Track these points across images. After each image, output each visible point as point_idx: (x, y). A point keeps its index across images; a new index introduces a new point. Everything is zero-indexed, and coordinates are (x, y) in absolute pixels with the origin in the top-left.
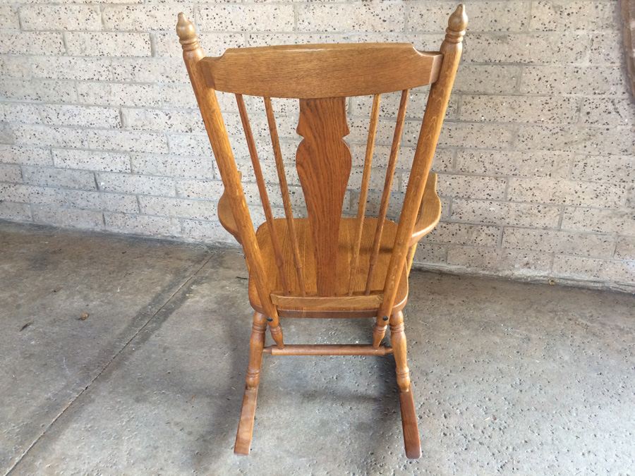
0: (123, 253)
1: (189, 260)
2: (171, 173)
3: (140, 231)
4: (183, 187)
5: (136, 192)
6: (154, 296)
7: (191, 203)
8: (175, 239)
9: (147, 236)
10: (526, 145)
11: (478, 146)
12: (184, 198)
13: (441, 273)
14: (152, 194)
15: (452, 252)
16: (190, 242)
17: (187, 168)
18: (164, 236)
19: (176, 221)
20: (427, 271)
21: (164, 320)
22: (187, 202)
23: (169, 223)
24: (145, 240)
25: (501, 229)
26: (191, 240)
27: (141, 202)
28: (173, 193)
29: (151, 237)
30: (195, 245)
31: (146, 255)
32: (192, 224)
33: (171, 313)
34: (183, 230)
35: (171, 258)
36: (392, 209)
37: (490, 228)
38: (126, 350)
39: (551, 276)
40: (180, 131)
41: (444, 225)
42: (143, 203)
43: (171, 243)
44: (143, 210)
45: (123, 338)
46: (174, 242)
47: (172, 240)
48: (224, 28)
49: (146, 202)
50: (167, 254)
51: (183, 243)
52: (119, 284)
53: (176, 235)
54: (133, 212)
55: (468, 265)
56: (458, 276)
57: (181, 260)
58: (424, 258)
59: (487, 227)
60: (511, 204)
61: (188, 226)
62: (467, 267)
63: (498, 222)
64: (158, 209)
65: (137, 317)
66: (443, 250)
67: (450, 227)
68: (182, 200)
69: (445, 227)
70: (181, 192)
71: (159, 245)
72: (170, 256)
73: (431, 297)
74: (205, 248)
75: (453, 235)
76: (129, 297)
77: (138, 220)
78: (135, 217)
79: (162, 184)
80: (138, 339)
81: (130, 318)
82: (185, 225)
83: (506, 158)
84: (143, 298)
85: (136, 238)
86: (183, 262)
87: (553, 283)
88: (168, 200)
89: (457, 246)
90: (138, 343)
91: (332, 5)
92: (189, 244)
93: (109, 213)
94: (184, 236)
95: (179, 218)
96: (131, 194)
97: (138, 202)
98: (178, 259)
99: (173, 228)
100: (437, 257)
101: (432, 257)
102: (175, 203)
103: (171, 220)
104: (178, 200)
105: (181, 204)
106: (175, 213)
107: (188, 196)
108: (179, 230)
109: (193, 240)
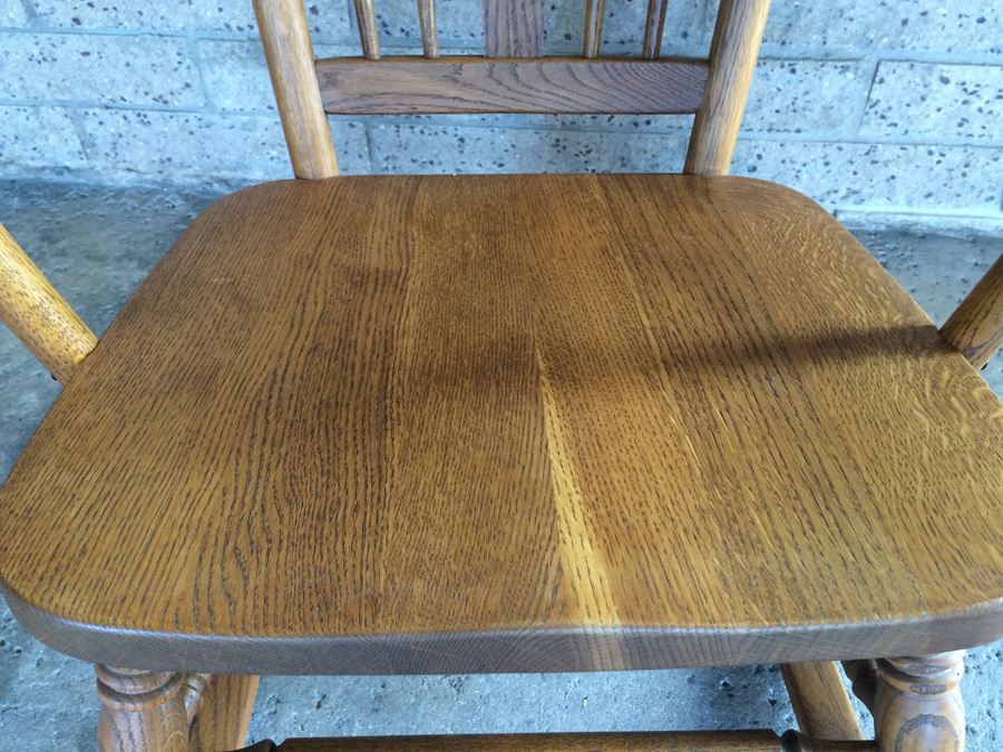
1: (128, 256)
7: (93, 48)
8: (67, 178)
12: (60, 30)
16: (124, 183)
18: (28, 169)
19: (55, 115)
20: (928, 237)
22: (75, 43)
23: (34, 123)
26: (124, 179)
30: (144, 194)
32: (114, 122)
34: (88, 144)
35: (63, 253)
43: (57, 192)
46: (66, 187)
47: (55, 178)
51: (98, 190)
53: (68, 164)
57: (101, 259)
58: (929, 195)
61: (102, 131)
68: (56, 38)
71: (16, 202)
72: (62, 244)
74: (179, 202)
82: (91, 126)
92: (119, 193)
94: (99, 164)
95: (64, 105)
98: (88, 257)
99: (53, 139)
100: (973, 187)
101: (956, 188)
102: (36, 51)
103: (37, 113)
104: (42, 37)
105: (59, 53)
106: (43, 86)
107: (76, 21)
108: (76, 145)
109: (132, 175)
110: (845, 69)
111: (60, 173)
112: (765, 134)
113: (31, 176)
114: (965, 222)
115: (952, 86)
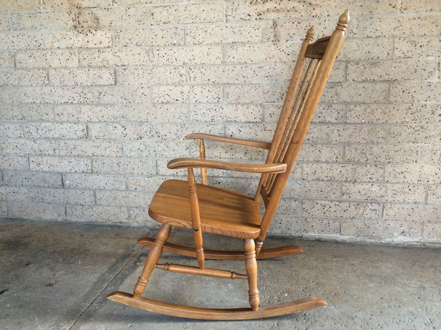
0: (81, 236)
2: (123, 171)
3: (94, 220)
4: (132, 182)
5: (94, 188)
6: (110, 265)
7: (137, 195)
8: (122, 224)
9: (100, 223)
10: (397, 140)
11: (361, 142)
12: (132, 191)
13: (337, 242)
14: (107, 188)
15: (344, 225)
16: (135, 226)
17: (136, 167)
18: (114, 222)
19: (124, 209)
20: (325, 241)
21: (121, 283)
22: (134, 193)
23: (119, 211)
24: (98, 226)
25: (382, 205)
26: (135, 225)
27: (97, 195)
28: (124, 187)
29: (103, 224)
30: (139, 228)
31: (99, 236)
32: (137, 211)
33: (126, 278)
34: (129, 216)
35: (121, 238)
36: (296, 192)
37: (373, 204)
38: (90, 309)
39: (422, 241)
40: (132, 139)
41: (337, 203)
42: (99, 196)
43: (119, 227)
44: (98, 202)
45: (87, 299)
46: (121, 227)
47: (120, 224)
48: (170, 63)
49: (101, 195)
50: (117, 235)
51: (129, 227)
52: (80, 258)
53: (123, 221)
54: (90, 204)
55: (357, 235)
56: (350, 244)
57: (129, 239)
58: (323, 231)
59: (371, 204)
60: (388, 185)
61: (133, 213)
62: (357, 237)
63: (379, 200)
64: (111, 200)
65: (98, 282)
66: (337, 224)
67: (341, 204)
68: (130, 193)
69: (338, 205)
70: (130, 186)
71: (110, 229)
72: (120, 236)
73: (335, 259)
74: (148, 230)
75: (344, 211)
76: (89, 267)
77: (94, 210)
78: (92, 208)
79: (115, 180)
80: (101, 299)
81: (92, 283)
82: (131, 212)
83: (382, 150)
84: (101, 267)
85: (90, 225)
86: (131, 241)
87: (425, 247)
88: (119, 193)
89: (348, 220)
90: (101, 303)
91: (250, 45)
93: (70, 206)
94: (130, 221)
95: (127, 207)
96: (90, 190)
97: (95, 196)
98: (126, 238)
99: (122, 215)
100: (332, 229)
101: (328, 229)
102: (125, 195)
103: (120, 209)
104: (127, 192)
105: (130, 196)
106: (124, 203)
107: (136, 189)
108: (127, 216)
109: (138, 224)
110: (295, 201)
111: (121, 223)
112: (282, 215)
113: (114, 224)
114: (333, 238)
115: (319, 205)
